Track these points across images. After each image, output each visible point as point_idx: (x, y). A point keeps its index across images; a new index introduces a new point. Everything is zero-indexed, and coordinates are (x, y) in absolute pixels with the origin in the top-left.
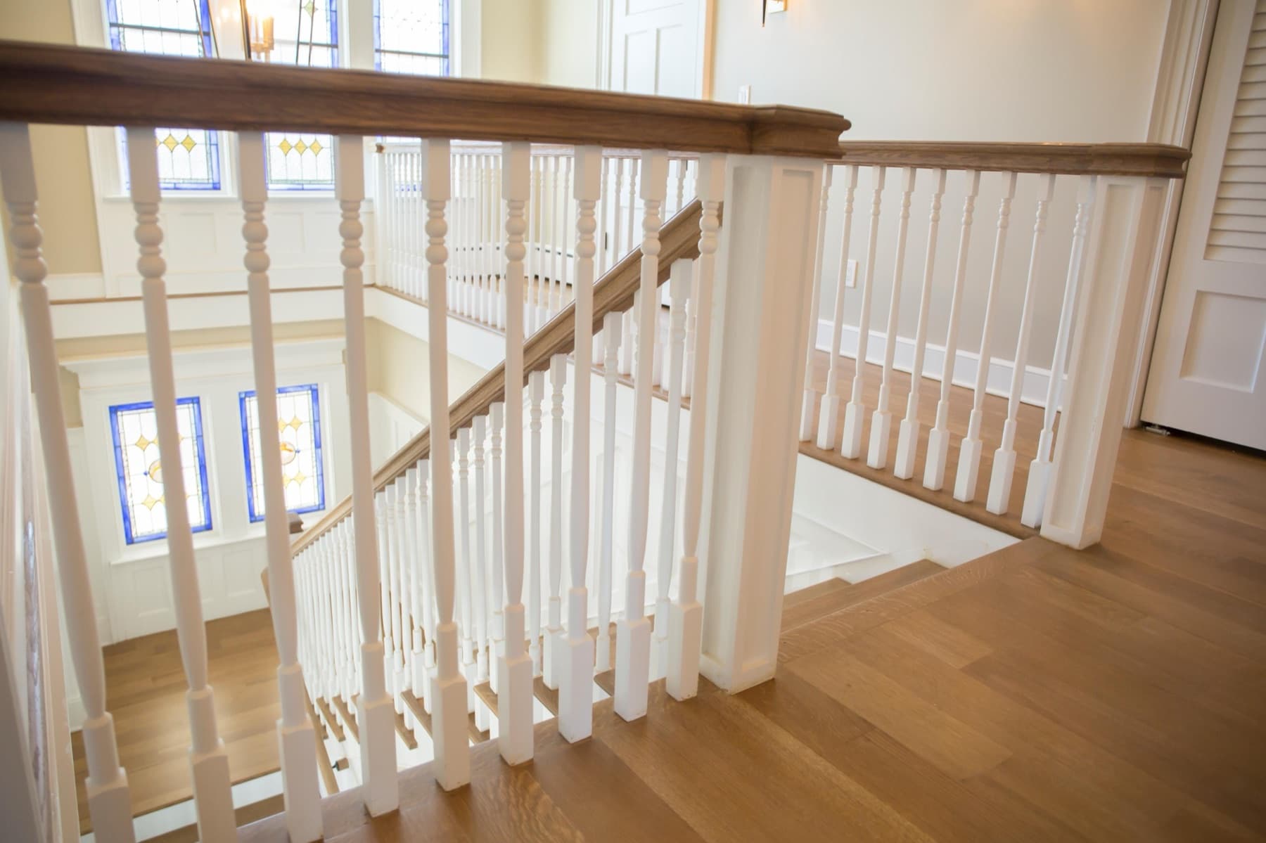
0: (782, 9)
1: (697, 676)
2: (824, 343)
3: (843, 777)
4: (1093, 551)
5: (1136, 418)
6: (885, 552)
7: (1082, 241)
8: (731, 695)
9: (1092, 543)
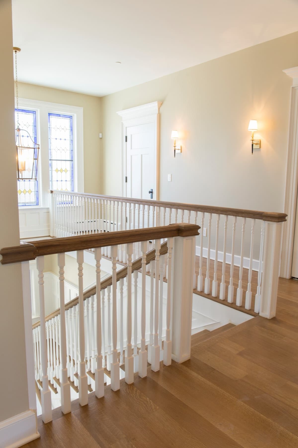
0: (180, 152)
1: (171, 360)
2: (198, 254)
3: (208, 382)
4: (274, 320)
5: (290, 276)
6: (219, 321)
7: (263, 236)
8: (180, 364)
9: (273, 317)
